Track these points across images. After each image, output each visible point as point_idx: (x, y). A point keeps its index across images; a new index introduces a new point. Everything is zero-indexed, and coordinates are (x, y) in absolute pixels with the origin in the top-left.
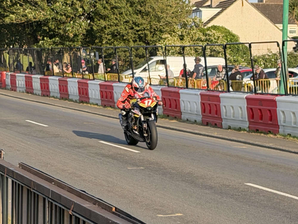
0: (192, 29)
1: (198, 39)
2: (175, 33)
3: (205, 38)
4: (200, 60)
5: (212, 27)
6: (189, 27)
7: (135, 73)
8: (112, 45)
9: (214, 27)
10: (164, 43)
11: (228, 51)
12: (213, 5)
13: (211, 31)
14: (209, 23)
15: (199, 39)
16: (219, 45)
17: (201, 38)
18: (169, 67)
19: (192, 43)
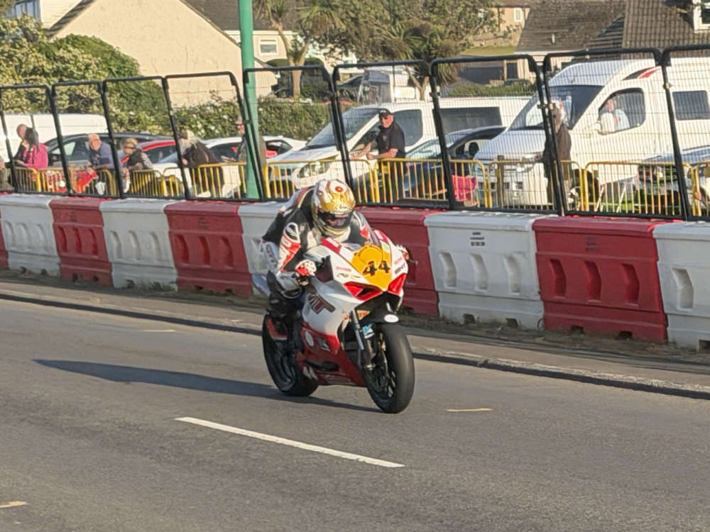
0: (18, 46)
1: (34, 69)
3: (54, 66)
5: (67, 38)
6: (11, 40)
9: (74, 40)
11: (113, 100)
13: (66, 49)
14: (61, 28)
15: (38, 71)
16: (90, 84)
17: (42, 66)
19: (20, 80)
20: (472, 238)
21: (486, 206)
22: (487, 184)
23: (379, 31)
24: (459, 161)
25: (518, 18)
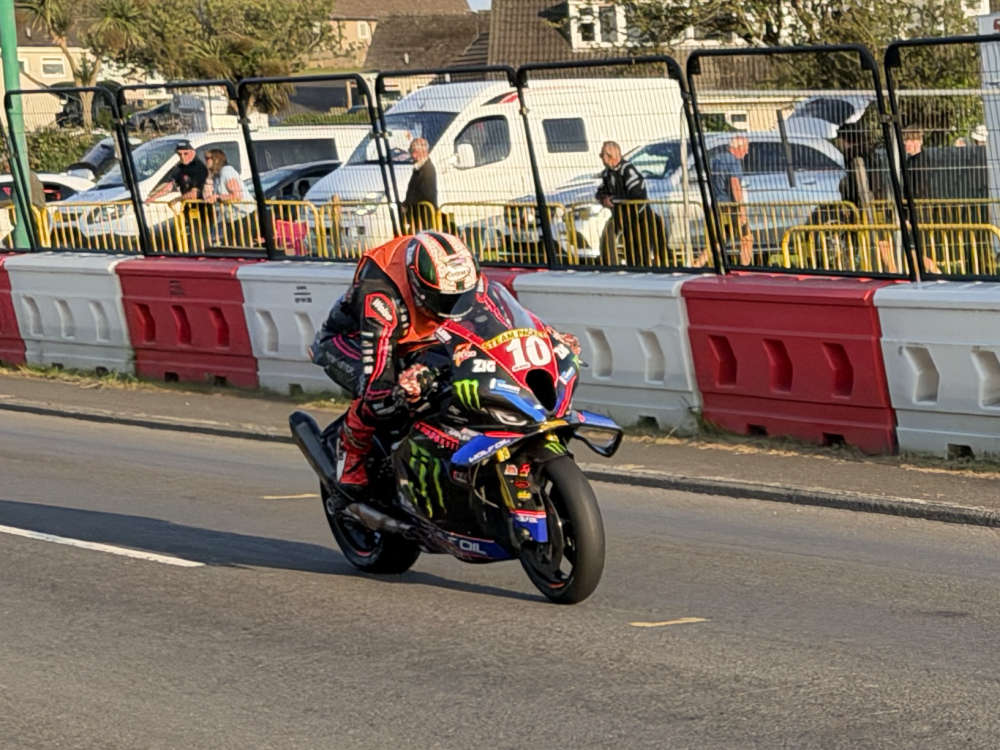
20: (296, 294)
22: (321, 229)
23: (191, 48)
25: (363, 33)
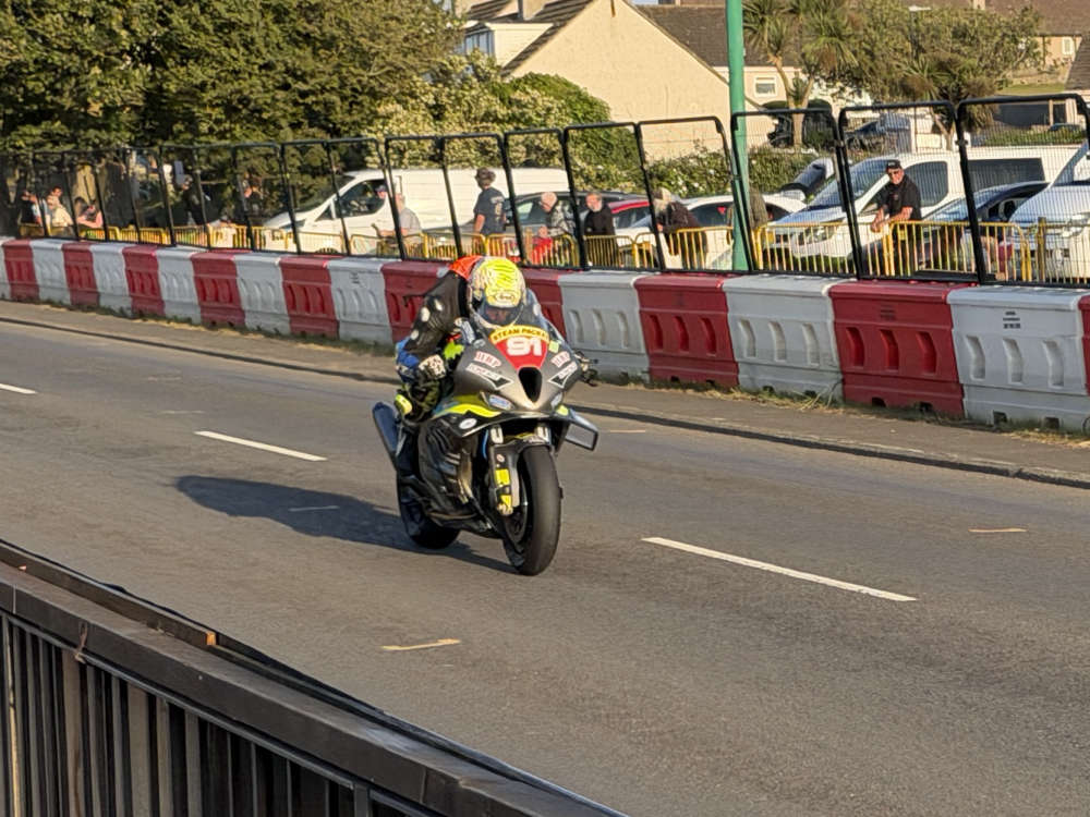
0: (467, 88)
1: (485, 115)
2: (416, 98)
3: (510, 112)
4: (491, 177)
5: (526, 78)
6: (459, 81)
7: (302, 223)
8: (226, 139)
9: (534, 80)
10: (386, 128)
11: (576, 152)
12: (528, 14)
13: (524, 90)
14: (519, 65)
15: (489, 116)
16: (550, 132)
17: (495, 111)
18: (403, 200)
19: (468, 127)
20: (1005, 319)
21: (1024, 279)
22: (1026, 252)
23: (898, 66)
24: (992, 224)
25: (1067, 49)
